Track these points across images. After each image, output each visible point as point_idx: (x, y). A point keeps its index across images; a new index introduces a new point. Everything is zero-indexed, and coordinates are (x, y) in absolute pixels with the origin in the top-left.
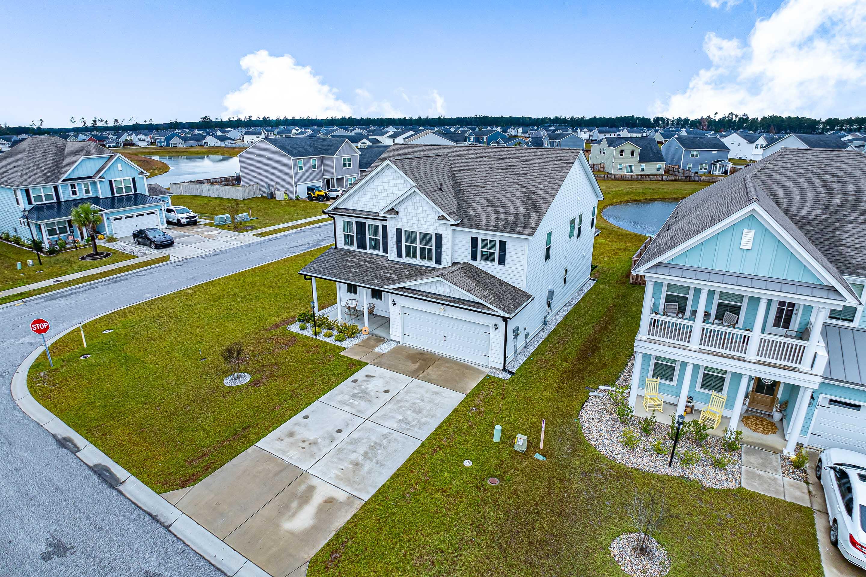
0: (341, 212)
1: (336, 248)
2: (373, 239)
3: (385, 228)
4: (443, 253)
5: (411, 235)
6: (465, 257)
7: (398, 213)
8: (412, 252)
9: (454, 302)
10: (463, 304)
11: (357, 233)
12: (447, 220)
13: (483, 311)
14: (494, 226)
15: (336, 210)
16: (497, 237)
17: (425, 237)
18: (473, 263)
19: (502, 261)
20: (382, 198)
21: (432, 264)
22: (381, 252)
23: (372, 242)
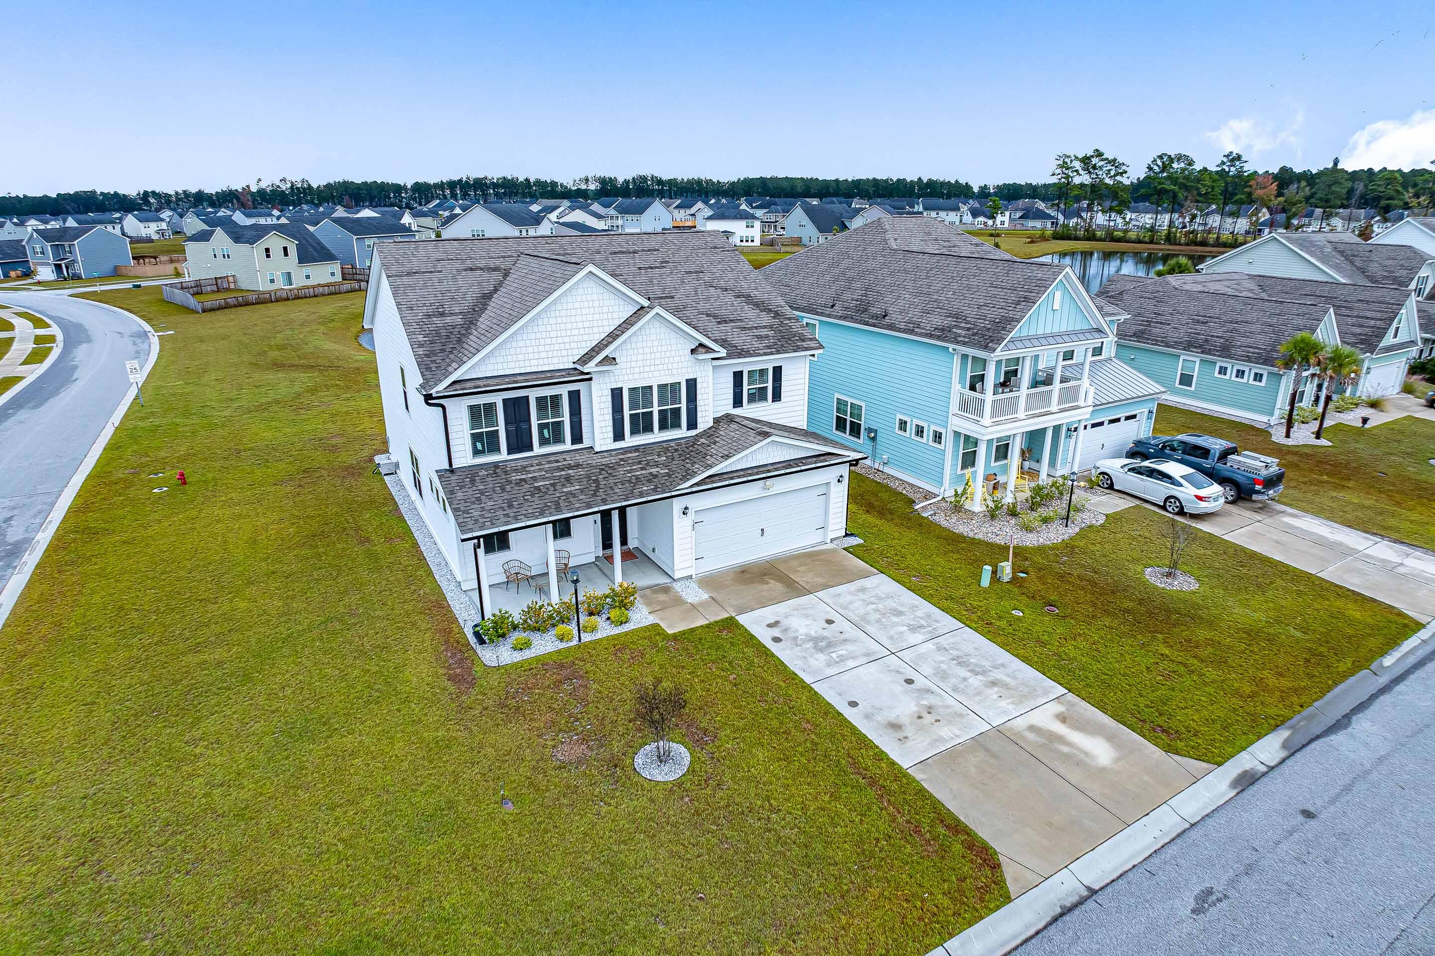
0: (462, 389)
1: (452, 469)
2: (547, 425)
3: (575, 397)
4: (699, 409)
5: (642, 394)
6: (726, 406)
7: (614, 359)
8: (642, 424)
9: (790, 466)
10: (804, 464)
11: (507, 423)
12: (715, 351)
13: (832, 462)
14: (769, 347)
15: (457, 386)
16: (768, 362)
17: (669, 391)
18: (738, 411)
19: (777, 397)
20: (567, 340)
21: (682, 432)
22: (568, 445)
23: (546, 431)
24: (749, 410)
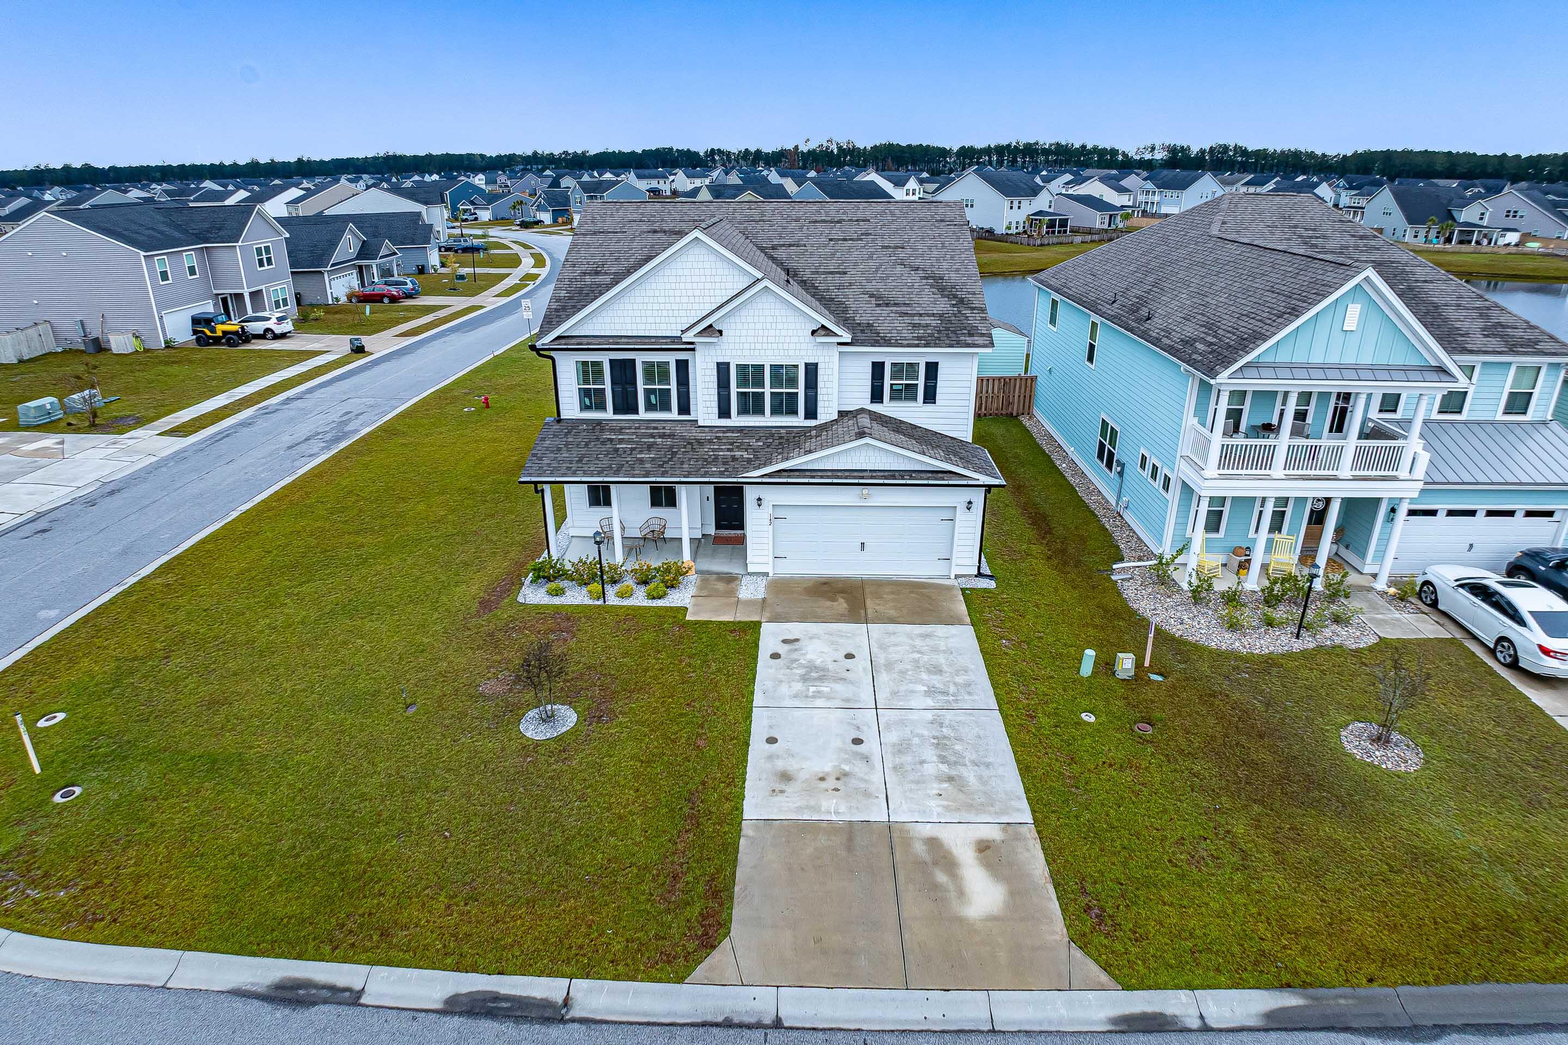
0: (571, 345)
1: (559, 421)
2: (653, 391)
3: (683, 366)
4: (820, 398)
5: (751, 374)
6: (860, 398)
7: (720, 332)
8: (752, 405)
9: (894, 477)
10: (911, 478)
11: (613, 383)
12: (836, 335)
13: (951, 482)
14: (919, 338)
15: (563, 341)
16: (921, 356)
17: (782, 374)
18: (876, 408)
19: (930, 397)
20: (675, 307)
21: (799, 420)
22: (674, 415)
23: (653, 397)
24: (888, 408)
